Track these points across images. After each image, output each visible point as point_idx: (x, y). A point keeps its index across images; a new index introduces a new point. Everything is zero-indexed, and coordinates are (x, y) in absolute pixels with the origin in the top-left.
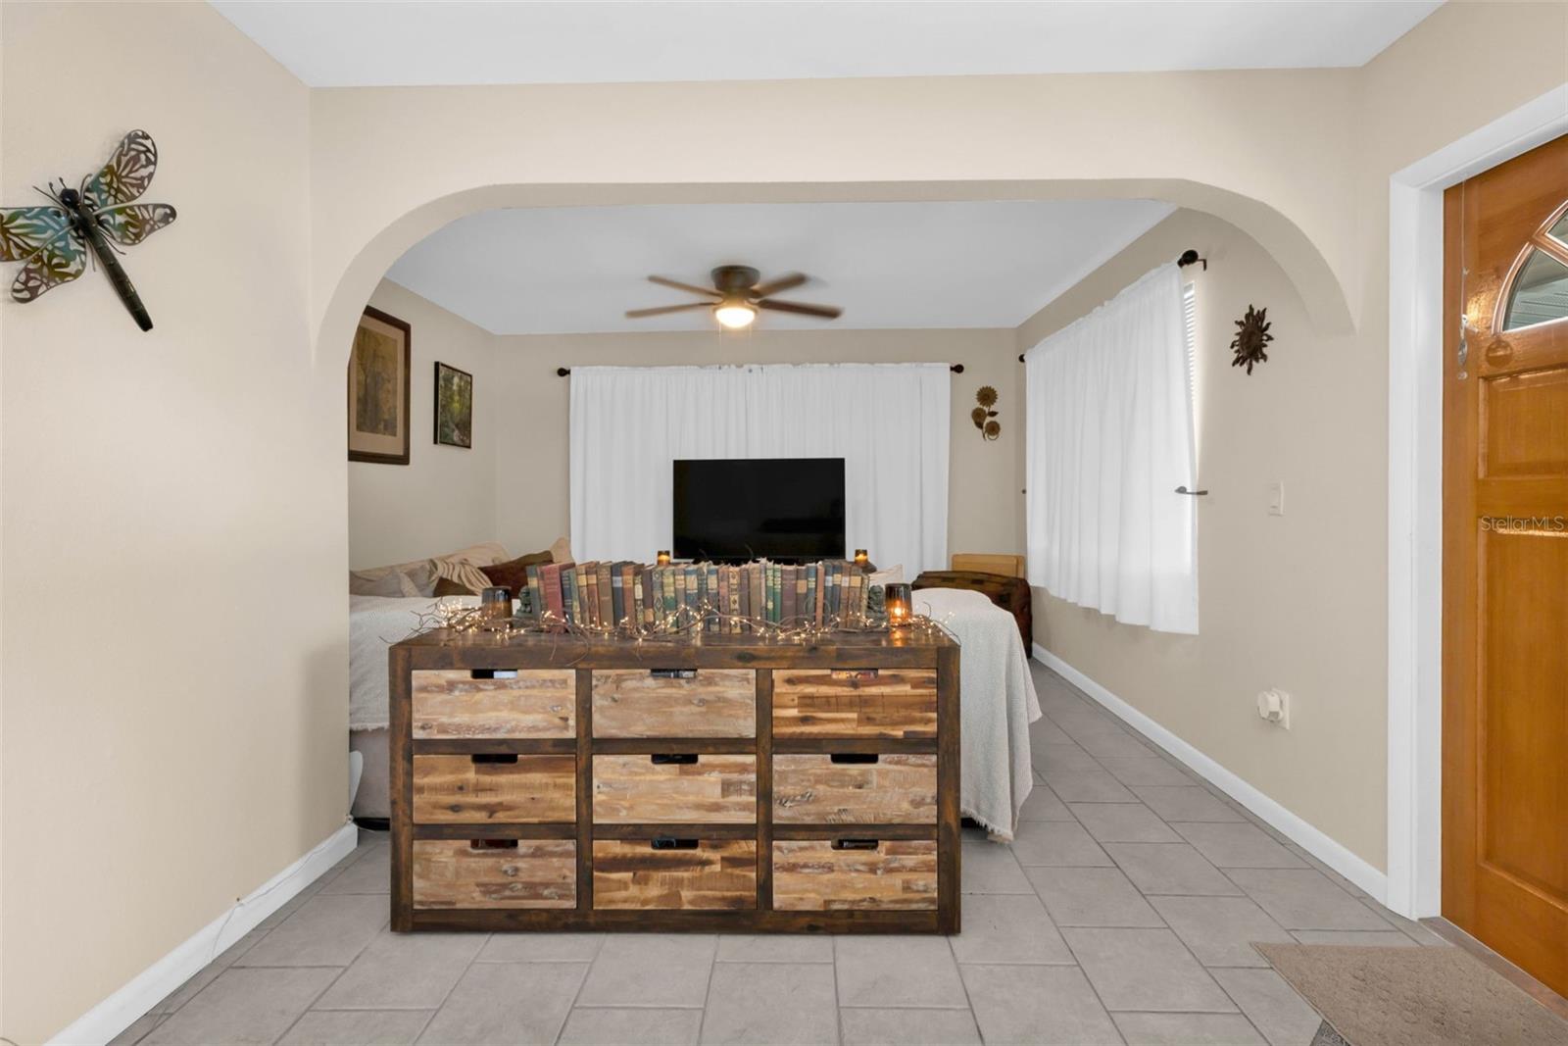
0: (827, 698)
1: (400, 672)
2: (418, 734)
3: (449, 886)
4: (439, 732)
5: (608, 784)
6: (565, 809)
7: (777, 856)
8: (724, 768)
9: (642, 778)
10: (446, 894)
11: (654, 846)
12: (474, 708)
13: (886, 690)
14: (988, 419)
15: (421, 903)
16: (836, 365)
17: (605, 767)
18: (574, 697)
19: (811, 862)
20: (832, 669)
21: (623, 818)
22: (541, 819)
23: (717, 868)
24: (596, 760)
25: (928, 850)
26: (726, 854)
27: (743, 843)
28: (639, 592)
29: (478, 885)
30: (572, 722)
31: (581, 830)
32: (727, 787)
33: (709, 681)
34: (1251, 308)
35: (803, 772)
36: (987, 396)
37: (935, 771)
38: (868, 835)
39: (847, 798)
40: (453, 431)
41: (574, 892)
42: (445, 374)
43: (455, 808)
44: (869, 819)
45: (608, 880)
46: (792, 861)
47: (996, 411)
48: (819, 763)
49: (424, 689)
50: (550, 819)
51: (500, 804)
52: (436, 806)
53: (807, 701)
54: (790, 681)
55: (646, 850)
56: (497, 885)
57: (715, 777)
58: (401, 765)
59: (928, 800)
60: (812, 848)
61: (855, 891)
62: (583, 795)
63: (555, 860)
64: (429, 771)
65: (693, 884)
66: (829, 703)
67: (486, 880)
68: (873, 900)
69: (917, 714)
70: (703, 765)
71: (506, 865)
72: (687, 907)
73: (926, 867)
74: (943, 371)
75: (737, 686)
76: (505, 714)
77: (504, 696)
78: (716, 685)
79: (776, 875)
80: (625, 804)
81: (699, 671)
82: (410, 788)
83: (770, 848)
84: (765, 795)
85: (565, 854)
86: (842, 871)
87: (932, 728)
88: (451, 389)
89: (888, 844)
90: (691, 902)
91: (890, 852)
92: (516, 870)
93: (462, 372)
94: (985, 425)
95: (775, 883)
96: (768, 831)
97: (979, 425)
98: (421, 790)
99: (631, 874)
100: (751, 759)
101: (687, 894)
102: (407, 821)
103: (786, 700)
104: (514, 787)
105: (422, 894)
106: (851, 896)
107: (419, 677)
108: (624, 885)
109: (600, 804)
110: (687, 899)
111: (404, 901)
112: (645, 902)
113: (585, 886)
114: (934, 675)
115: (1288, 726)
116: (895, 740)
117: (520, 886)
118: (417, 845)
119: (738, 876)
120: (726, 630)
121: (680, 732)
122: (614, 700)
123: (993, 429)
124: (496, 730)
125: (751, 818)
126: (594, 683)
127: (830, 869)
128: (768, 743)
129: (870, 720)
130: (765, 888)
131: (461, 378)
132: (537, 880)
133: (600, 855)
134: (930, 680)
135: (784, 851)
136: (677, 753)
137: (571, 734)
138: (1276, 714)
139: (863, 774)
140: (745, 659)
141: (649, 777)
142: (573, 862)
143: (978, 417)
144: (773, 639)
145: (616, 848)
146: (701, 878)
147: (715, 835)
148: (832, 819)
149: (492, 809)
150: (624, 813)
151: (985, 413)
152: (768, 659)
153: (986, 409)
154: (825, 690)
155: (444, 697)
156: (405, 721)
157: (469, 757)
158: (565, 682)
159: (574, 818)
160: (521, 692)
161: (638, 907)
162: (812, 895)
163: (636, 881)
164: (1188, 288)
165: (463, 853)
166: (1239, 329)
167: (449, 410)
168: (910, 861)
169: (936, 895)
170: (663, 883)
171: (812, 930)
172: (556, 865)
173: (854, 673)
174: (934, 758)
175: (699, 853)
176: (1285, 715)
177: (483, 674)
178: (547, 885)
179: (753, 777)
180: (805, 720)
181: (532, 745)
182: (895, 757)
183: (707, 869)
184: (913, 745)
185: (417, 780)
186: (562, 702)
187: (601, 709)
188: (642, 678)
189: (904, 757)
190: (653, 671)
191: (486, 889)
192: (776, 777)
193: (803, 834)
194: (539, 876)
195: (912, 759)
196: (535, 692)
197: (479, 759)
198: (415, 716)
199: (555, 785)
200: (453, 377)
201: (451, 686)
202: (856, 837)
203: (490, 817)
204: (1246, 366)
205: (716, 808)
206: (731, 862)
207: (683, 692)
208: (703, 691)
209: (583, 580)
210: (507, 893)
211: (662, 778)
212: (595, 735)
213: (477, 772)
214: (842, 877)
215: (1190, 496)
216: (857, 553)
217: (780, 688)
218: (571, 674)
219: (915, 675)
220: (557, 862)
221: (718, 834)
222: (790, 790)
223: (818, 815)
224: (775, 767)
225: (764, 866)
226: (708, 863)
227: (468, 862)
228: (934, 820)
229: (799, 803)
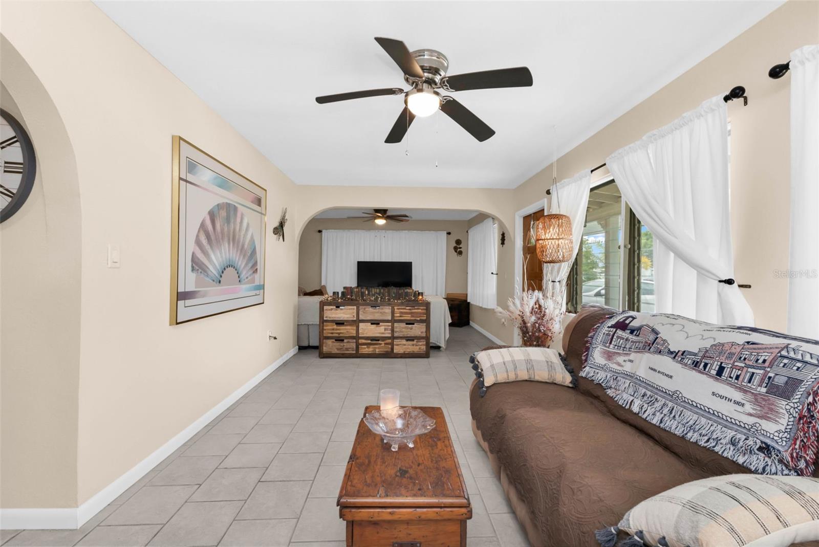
1: (321, 307)
2: (325, 319)
4: (329, 318)
5: (362, 329)
6: (354, 333)
7: (395, 343)
8: (385, 326)
10: (330, 350)
12: (336, 314)
13: (416, 311)
14: (459, 250)
15: (325, 352)
17: (361, 325)
18: (356, 312)
19: (401, 344)
20: (406, 307)
21: (365, 335)
22: (349, 335)
23: (383, 345)
24: (360, 324)
25: (424, 342)
26: (385, 342)
27: (388, 340)
29: (336, 348)
30: (355, 317)
31: (357, 338)
32: (385, 329)
33: (382, 309)
34: (504, 232)
35: (400, 326)
36: (458, 242)
37: (425, 326)
38: (412, 339)
39: (409, 331)
41: (355, 350)
43: (332, 333)
44: (413, 335)
45: (362, 347)
46: (398, 343)
47: (461, 247)
48: (403, 325)
49: (326, 310)
50: (351, 335)
51: (341, 332)
52: (328, 333)
53: (401, 313)
54: (398, 309)
55: (370, 341)
56: (340, 348)
57: (383, 327)
58: (322, 325)
59: (424, 332)
60: (402, 341)
61: (410, 349)
62: (357, 331)
64: (327, 326)
65: (379, 348)
66: (405, 313)
67: (338, 347)
68: (413, 351)
69: (422, 315)
70: (381, 325)
71: (342, 344)
72: (377, 352)
73: (424, 345)
74: (444, 234)
75: (387, 310)
76: (342, 315)
77: (342, 311)
78: (384, 309)
79: (395, 346)
80: (366, 332)
81: (380, 307)
82: (323, 329)
83: (393, 341)
85: (354, 342)
86: (407, 345)
87: (425, 318)
89: (416, 340)
91: (417, 342)
92: (344, 346)
95: (394, 348)
96: (393, 338)
97: (456, 252)
98: (325, 330)
100: (390, 324)
101: (377, 350)
102: (322, 336)
103: (397, 313)
104: (343, 329)
105: (325, 350)
106: (408, 350)
107: (325, 307)
108: (365, 348)
109: (360, 332)
110: (377, 351)
111: (322, 352)
112: (370, 352)
113: (357, 348)
116: (418, 320)
117: (344, 349)
118: (324, 341)
119: (387, 346)
121: (376, 319)
122: (364, 312)
123: (460, 253)
124: (340, 318)
125: (390, 335)
126: (360, 309)
127: (405, 345)
128: (393, 321)
129: (413, 316)
130: (392, 349)
133: (360, 342)
134: (425, 309)
135: (396, 342)
136: (376, 323)
137: (355, 319)
139: (412, 327)
140: (389, 305)
141: (370, 327)
142: (355, 344)
143: (456, 249)
144: (394, 302)
145: (364, 341)
148: (405, 336)
149: (339, 333)
151: (458, 248)
152: (394, 305)
153: (458, 246)
154: (405, 311)
155: (330, 311)
156: (323, 316)
157: (335, 323)
158: (354, 309)
159: (355, 335)
160: (345, 311)
161: (368, 353)
162: (401, 350)
163: (367, 347)
164: (494, 224)
165: (333, 342)
166: (501, 236)
168: (420, 343)
169: (425, 350)
170: (372, 348)
171: (401, 357)
173: (410, 308)
174: (425, 324)
175: (380, 342)
177: (338, 307)
178: (350, 348)
179: (390, 327)
180: (400, 316)
181: (347, 321)
182: (418, 323)
183: (381, 345)
184: (421, 321)
185: (325, 328)
186: (353, 313)
187: (361, 314)
188: (369, 308)
190: (371, 306)
191: (338, 349)
193: (400, 338)
194: (348, 347)
195: (421, 324)
196: (348, 311)
197: (337, 324)
198: (325, 315)
199: (352, 329)
201: (332, 309)
202: (409, 339)
203: (339, 335)
204: (502, 245)
205: (383, 333)
206: (386, 344)
207: (377, 311)
208: (381, 311)
209: (355, 290)
210: (342, 350)
211: (373, 327)
212: (360, 319)
213: (336, 326)
214: (408, 347)
215: (495, 275)
217: (396, 310)
218: (355, 307)
219: (422, 308)
220: (352, 344)
221: (384, 339)
222: (397, 330)
223: (404, 335)
224: (395, 326)
225: (392, 344)
226: (382, 344)
227: (334, 344)
228: (425, 336)
229: (399, 332)
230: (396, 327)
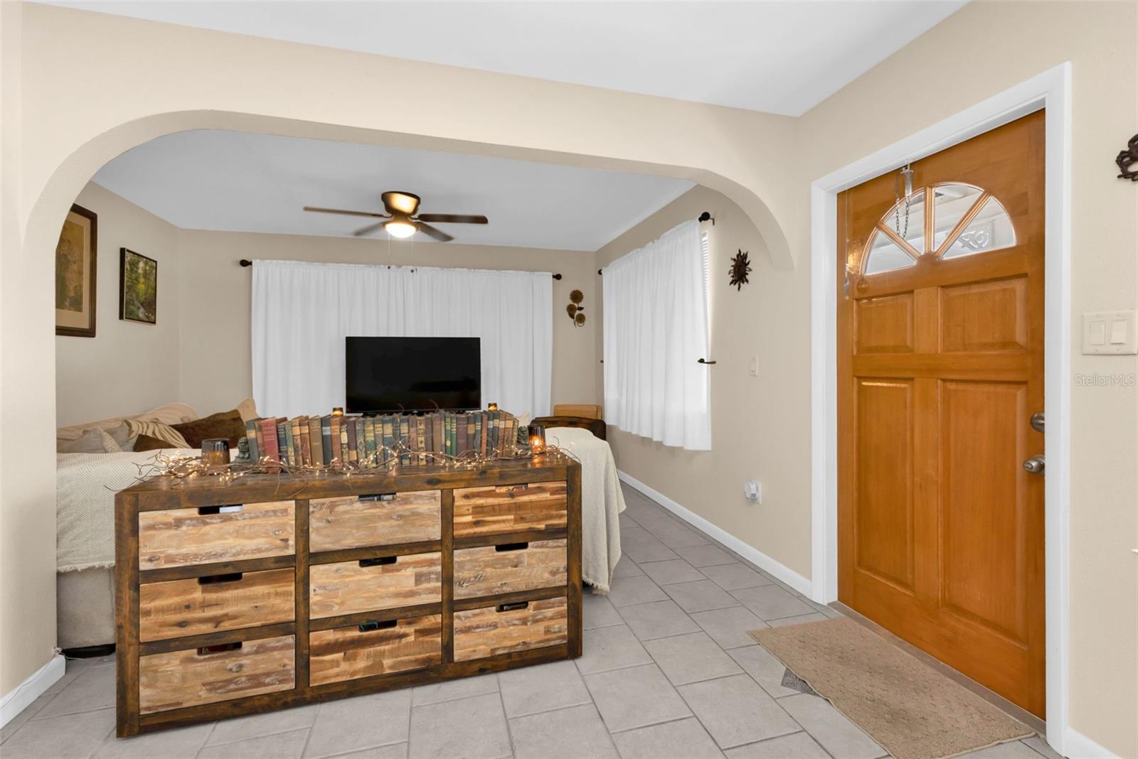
0: (493, 506)
1: (126, 515)
2: (144, 566)
3: (175, 690)
4: (166, 562)
5: (323, 587)
6: (285, 612)
7: (457, 623)
8: (416, 564)
9: (351, 579)
10: (170, 697)
11: (361, 630)
12: (202, 539)
13: (533, 497)
14: (578, 312)
15: (148, 708)
16: (472, 270)
17: (319, 575)
18: (294, 522)
19: (481, 623)
20: (497, 486)
21: (336, 611)
22: (263, 622)
23: (412, 638)
24: (313, 569)
25: (561, 604)
26: (418, 627)
27: (431, 617)
28: (344, 438)
29: (204, 685)
30: (292, 542)
31: (299, 627)
32: (419, 578)
33: (406, 501)
34: (740, 251)
35: (476, 561)
36: (577, 296)
37: (565, 550)
38: (521, 599)
39: (507, 575)
40: (139, 308)
41: (293, 676)
42: (131, 259)
43: (182, 624)
44: (522, 588)
45: (322, 661)
46: (468, 625)
47: (582, 306)
48: (487, 553)
49: (151, 527)
50: (272, 622)
51: (226, 615)
52: (164, 625)
53: (478, 510)
54: (466, 497)
55: (356, 633)
56: (222, 681)
57: (410, 572)
58: (128, 594)
59: (561, 570)
60: (482, 614)
61: (513, 639)
62: (301, 598)
63: (276, 653)
64: (155, 596)
65: (393, 654)
66: (494, 510)
67: (212, 679)
68: (524, 644)
69: (554, 512)
70: (400, 564)
71: (231, 664)
72: (388, 671)
73: (561, 616)
74: (548, 278)
75: (427, 504)
76: (231, 541)
77: (230, 527)
78: (411, 503)
79: (456, 637)
80: (338, 601)
81: (397, 494)
82: (136, 613)
83: (452, 618)
84: (448, 580)
85: (286, 647)
86: (503, 627)
87: (564, 521)
88: (136, 272)
89: (534, 603)
90: (390, 668)
91: (537, 608)
92: (241, 666)
93: (147, 258)
94: (575, 316)
95: (455, 643)
96: (450, 605)
97: (572, 316)
98: (148, 613)
99: (342, 654)
100: (437, 555)
101: (387, 662)
102: (134, 641)
103: (463, 510)
104: (238, 600)
105: (148, 701)
106: (508, 643)
107: (145, 518)
108: (336, 663)
109: (315, 604)
110: (388, 666)
111: (131, 709)
112: (354, 673)
113: (303, 667)
114: (565, 485)
115: (760, 502)
116: (539, 532)
117: (243, 679)
118: (143, 661)
119: (427, 642)
120: (415, 463)
121: (380, 542)
122: (328, 522)
123: (581, 319)
124: (221, 555)
125: (437, 598)
126: (311, 509)
127: (495, 626)
128: (450, 542)
129: (522, 519)
130: (448, 648)
131: (146, 264)
132: (259, 671)
133: (316, 643)
134: (562, 489)
135: (461, 619)
136: (380, 557)
137: (291, 552)
138: (755, 495)
139: (518, 557)
140: (433, 483)
141: (357, 578)
142: (292, 653)
143: (571, 310)
144: (451, 467)
145: (330, 636)
146: (399, 648)
147: (409, 614)
148: (496, 591)
149: (217, 621)
150: (336, 607)
151: (575, 308)
152: (449, 481)
153: (576, 305)
154: (491, 501)
155: (172, 532)
156: (132, 555)
157: (196, 580)
158: (286, 511)
159: (293, 617)
160: (245, 522)
161: (348, 678)
162: (482, 647)
163: (346, 659)
164: (704, 235)
165: (190, 660)
166: (733, 263)
167: (134, 291)
168: (549, 612)
169: (566, 633)
170: (368, 657)
171: (482, 672)
172: (277, 657)
173: (511, 488)
174: (565, 541)
175: (397, 629)
176: (759, 495)
177: (209, 510)
178: (268, 674)
179: (439, 568)
180: (477, 523)
181: (256, 565)
182: (540, 543)
183: (404, 641)
184: (552, 533)
185: (144, 605)
186: (282, 527)
187: (318, 530)
188: (352, 502)
189: (545, 542)
190: (360, 496)
191: (212, 686)
192: (456, 566)
193: (476, 605)
194: (262, 668)
195: (551, 543)
196: (258, 521)
197: (204, 581)
198: (142, 550)
199: (277, 594)
200: (138, 262)
201: (179, 523)
202: (511, 602)
203: (216, 627)
204: (737, 285)
205: (411, 594)
206: (422, 633)
207: (385, 511)
208: (399, 509)
209: (297, 431)
210: (232, 686)
211: (367, 577)
212: (312, 550)
213: (203, 591)
214: (504, 631)
215: (706, 364)
216: (490, 405)
217: (459, 502)
218: (291, 505)
219: (552, 486)
220: (276, 654)
221: (413, 614)
222: (466, 574)
223: (489, 589)
224: (456, 559)
225: (448, 631)
226: (405, 635)
227: (199, 667)
228: (565, 583)
229: (473, 583)
230: (462, 564)
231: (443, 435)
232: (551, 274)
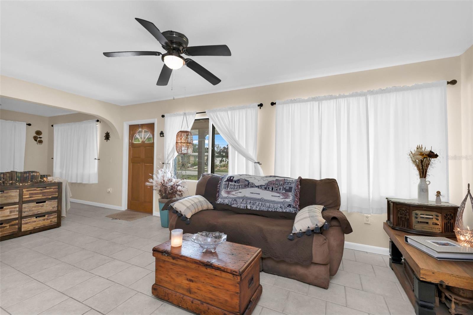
0: (38, 193)
7: (23, 222)
8: (10, 208)
13: (48, 190)
19: (31, 221)
20: (37, 188)
23: (8, 227)
25: (55, 215)
26: (10, 224)
27: (15, 221)
32: (11, 212)
33: (7, 193)
34: (107, 132)
35: (30, 206)
36: (39, 133)
37: (57, 202)
38: (43, 215)
39: (39, 209)
44: (44, 212)
46: (27, 222)
47: (42, 137)
48: (34, 204)
53: (30, 194)
54: (27, 191)
57: (8, 210)
59: (56, 207)
60: (31, 219)
65: (1, 232)
66: (36, 194)
68: (44, 225)
69: (55, 193)
70: (5, 209)
72: (1, 236)
73: (55, 217)
74: (24, 125)
75: (14, 193)
78: (9, 193)
79: (22, 225)
81: (5, 191)
83: (21, 221)
84: (20, 211)
86: (37, 222)
87: (57, 195)
89: (47, 215)
94: (38, 140)
95: (22, 227)
96: (21, 218)
97: (36, 140)
100: (17, 206)
103: (26, 194)
106: (39, 225)
114: (57, 187)
115: (111, 193)
116: (49, 198)
119: (13, 228)
123: (41, 142)
125: (17, 216)
127: (35, 222)
128: (22, 202)
129: (45, 196)
130: (20, 228)
138: (109, 191)
139: (43, 204)
140: (17, 188)
143: (35, 138)
144: (20, 185)
146: (3, 230)
147: (7, 221)
148: (36, 213)
151: (38, 137)
152: (22, 187)
153: (38, 136)
154: (35, 192)
162: (31, 227)
164: (97, 126)
166: (105, 134)
168: (51, 217)
169: (57, 221)
171: (31, 233)
173: (41, 188)
174: (57, 200)
175: (3, 225)
176: (111, 191)
179: (18, 209)
180: (30, 197)
182: (49, 201)
183: (5, 228)
184: (53, 198)
189: (51, 201)
192: (23, 208)
193: (29, 217)
195: (53, 201)
202: (40, 215)
204: (106, 140)
205: (8, 216)
206: (12, 225)
208: (5, 195)
214: (38, 222)
215: (97, 160)
217: (25, 192)
219: (53, 187)
221: (9, 221)
222: (26, 210)
223: (33, 213)
224: (23, 206)
225: (20, 224)
226: (6, 226)
228: (57, 210)
229: (29, 212)
231: (16, 177)
232: (25, 123)
